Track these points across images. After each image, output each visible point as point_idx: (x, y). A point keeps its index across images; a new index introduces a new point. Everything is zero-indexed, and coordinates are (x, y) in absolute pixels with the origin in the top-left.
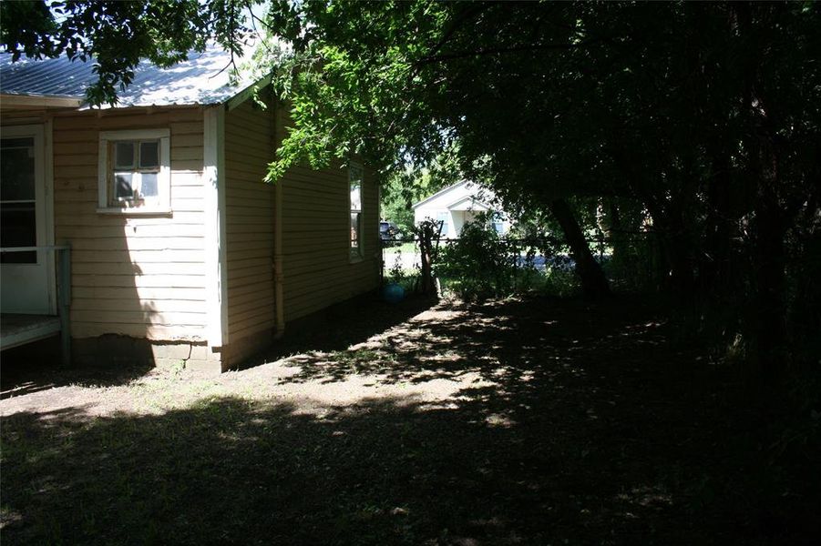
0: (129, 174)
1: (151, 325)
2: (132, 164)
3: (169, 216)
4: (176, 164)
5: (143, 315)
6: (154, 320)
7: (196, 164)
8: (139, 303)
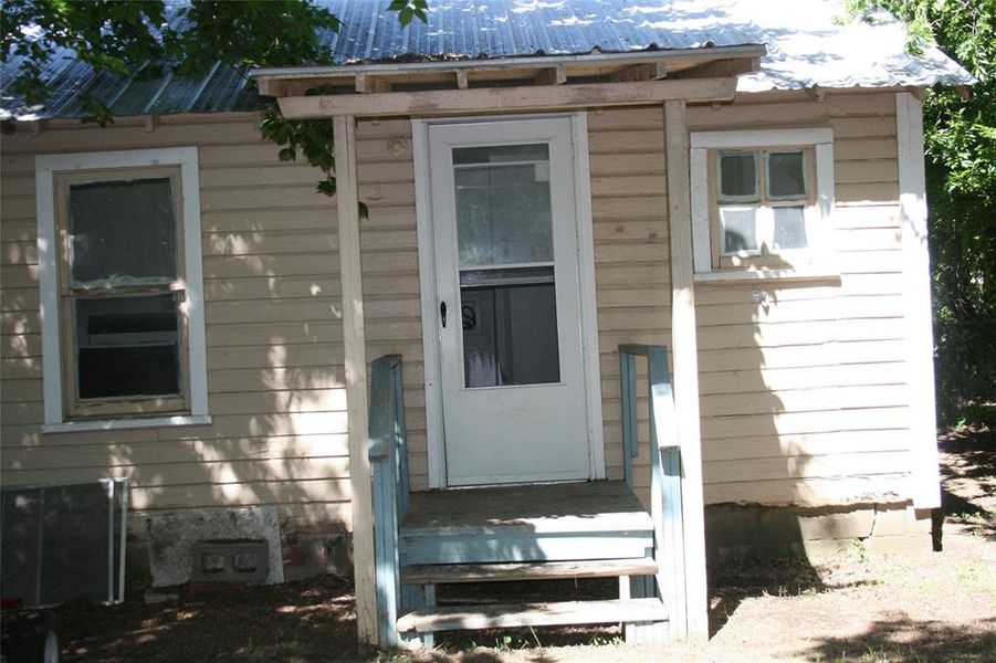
0: (747, 209)
1: (801, 479)
2: (753, 192)
3: (834, 282)
4: (847, 190)
5: (786, 463)
6: (809, 470)
7: (886, 189)
8: (778, 443)
